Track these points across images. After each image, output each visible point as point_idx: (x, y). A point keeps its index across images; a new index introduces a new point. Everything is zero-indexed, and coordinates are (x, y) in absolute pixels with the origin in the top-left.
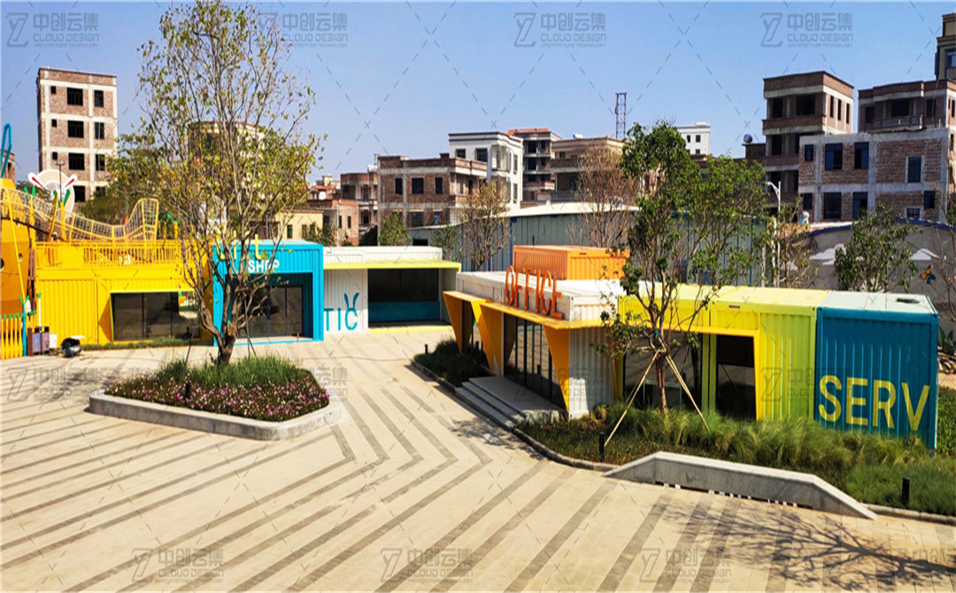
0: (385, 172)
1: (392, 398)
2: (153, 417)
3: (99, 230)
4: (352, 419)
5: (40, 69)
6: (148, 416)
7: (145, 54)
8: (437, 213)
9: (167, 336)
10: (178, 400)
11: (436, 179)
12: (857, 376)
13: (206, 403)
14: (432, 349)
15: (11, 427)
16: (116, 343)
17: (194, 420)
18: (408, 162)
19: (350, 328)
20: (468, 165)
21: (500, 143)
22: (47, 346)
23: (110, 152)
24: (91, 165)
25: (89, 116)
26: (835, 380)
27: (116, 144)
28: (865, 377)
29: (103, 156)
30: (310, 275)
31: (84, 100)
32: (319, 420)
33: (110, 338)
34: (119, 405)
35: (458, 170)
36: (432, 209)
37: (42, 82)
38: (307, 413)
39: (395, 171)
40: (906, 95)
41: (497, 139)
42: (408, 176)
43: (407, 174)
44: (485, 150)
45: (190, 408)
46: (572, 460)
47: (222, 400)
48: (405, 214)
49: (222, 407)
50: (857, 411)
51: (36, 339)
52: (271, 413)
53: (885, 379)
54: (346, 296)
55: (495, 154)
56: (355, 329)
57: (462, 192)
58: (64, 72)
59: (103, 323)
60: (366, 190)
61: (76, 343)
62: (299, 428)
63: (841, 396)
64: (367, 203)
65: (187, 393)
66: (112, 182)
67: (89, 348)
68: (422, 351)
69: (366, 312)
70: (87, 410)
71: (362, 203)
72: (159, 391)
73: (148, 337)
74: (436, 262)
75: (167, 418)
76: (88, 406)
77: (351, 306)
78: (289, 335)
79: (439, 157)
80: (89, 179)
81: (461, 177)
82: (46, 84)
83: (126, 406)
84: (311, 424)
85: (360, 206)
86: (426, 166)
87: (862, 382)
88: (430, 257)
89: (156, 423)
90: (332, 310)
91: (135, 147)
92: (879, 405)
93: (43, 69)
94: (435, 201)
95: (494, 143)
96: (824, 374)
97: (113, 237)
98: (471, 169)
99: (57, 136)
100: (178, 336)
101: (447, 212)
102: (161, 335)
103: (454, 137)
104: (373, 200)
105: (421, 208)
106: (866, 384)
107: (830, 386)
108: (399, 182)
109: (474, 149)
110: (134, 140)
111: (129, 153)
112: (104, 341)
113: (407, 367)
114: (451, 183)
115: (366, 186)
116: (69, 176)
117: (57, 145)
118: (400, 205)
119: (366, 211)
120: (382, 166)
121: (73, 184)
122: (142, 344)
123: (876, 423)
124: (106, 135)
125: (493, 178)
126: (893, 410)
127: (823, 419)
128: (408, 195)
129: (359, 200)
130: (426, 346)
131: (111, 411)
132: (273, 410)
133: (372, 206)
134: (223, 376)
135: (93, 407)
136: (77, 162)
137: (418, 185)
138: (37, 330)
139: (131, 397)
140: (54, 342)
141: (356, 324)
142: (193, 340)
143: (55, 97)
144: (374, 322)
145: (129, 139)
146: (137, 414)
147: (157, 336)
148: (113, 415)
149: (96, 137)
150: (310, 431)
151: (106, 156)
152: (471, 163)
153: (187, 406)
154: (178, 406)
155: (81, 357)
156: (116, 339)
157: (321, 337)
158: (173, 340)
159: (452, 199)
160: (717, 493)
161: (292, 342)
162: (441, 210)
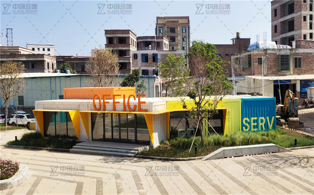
12: (254, 117)
26: (247, 119)
28: (256, 117)
40: (150, 40)
46: (186, 159)
50: (254, 127)
53: (262, 116)
63: (249, 123)
68: (13, 140)
87: (256, 118)
92: (260, 124)
96: (244, 118)
106: (257, 119)
107: (246, 121)
113: (5, 148)
123: (260, 129)
126: (265, 125)
127: (244, 131)
130: (16, 137)
160: (246, 155)
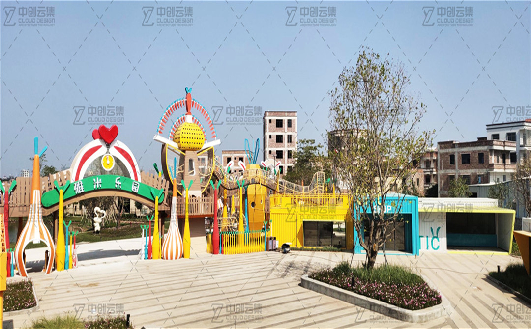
0: (442, 151)
1: (482, 302)
2: (335, 294)
3: (297, 189)
4: (459, 315)
5: (265, 112)
6: (332, 294)
7: (332, 96)
8: (479, 176)
9: (329, 245)
10: (348, 286)
11: (479, 154)
13: (365, 291)
14: (503, 269)
15: (267, 290)
16: (305, 247)
17: (358, 300)
18: (458, 144)
19: (434, 249)
20: (503, 144)
21: (525, 127)
22: (275, 247)
23: (294, 149)
24: (285, 155)
25: (285, 132)
27: (297, 145)
29: (291, 151)
30: (411, 214)
31: (283, 125)
32: (438, 312)
33: (302, 245)
34: (317, 285)
35: (495, 148)
36: (476, 173)
37: (266, 118)
38: (429, 307)
39: (450, 150)
41: (524, 125)
42: (458, 153)
43: (458, 152)
44: (514, 133)
45: (355, 292)
47: (374, 291)
48: (457, 177)
49: (374, 295)
51: (270, 242)
52: (406, 304)
54: (431, 228)
55: (522, 136)
56: (438, 250)
57: (498, 161)
58: (275, 112)
59: (299, 236)
60: (428, 163)
61: (288, 246)
62: (426, 316)
64: (429, 170)
65: (353, 283)
66: (295, 164)
67: (293, 249)
68: (496, 270)
69: (445, 239)
70: (300, 285)
71: (426, 170)
72: (337, 280)
73: (320, 245)
74: (494, 208)
75: (342, 297)
76: (300, 282)
77: (435, 235)
78: (396, 250)
79: (477, 140)
80: (284, 163)
81: (497, 152)
82: (267, 119)
83: (321, 286)
84: (433, 314)
85: (424, 172)
86: (471, 146)
88: (489, 205)
89: (337, 298)
90: (422, 237)
91: (305, 146)
93: (267, 112)
94: (478, 168)
95: (521, 128)
97: (303, 192)
98: (504, 146)
99: (271, 143)
100: (335, 246)
101: (488, 174)
102: (327, 245)
103: (490, 127)
104: (433, 168)
105: (468, 172)
108: (452, 157)
109: (506, 133)
110: (305, 142)
111: (303, 149)
112: (300, 246)
113: (483, 279)
114: (490, 156)
115: (428, 160)
116: (277, 162)
117: (271, 147)
118: (453, 171)
119: (428, 175)
120: (441, 148)
121: (279, 165)
122: (318, 249)
124: (292, 141)
125: (521, 151)
128: (459, 164)
129: (424, 169)
130: (498, 267)
131: (312, 287)
132: (407, 302)
133: (432, 172)
134: (372, 275)
135: (303, 284)
136: (279, 155)
137: (466, 159)
138: (271, 238)
139: (322, 281)
140: (278, 244)
141: (438, 247)
142: (343, 249)
143: (271, 124)
144: (451, 246)
145: (303, 142)
146: (326, 291)
147: (325, 245)
148: (314, 290)
149: (288, 142)
150: (432, 319)
151: (292, 151)
152: (504, 142)
153: (352, 290)
154: (348, 290)
155: (290, 254)
156: (305, 245)
157: (417, 254)
158: (333, 248)
159: (491, 166)
161: (399, 255)
162: (483, 174)
